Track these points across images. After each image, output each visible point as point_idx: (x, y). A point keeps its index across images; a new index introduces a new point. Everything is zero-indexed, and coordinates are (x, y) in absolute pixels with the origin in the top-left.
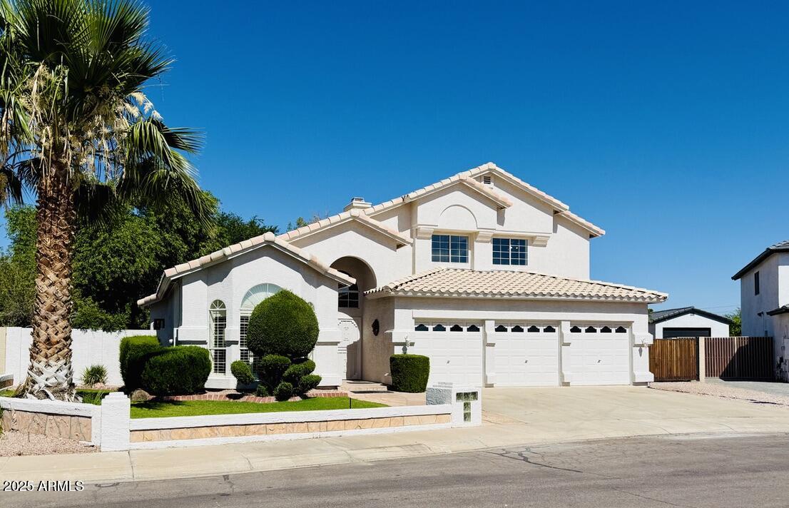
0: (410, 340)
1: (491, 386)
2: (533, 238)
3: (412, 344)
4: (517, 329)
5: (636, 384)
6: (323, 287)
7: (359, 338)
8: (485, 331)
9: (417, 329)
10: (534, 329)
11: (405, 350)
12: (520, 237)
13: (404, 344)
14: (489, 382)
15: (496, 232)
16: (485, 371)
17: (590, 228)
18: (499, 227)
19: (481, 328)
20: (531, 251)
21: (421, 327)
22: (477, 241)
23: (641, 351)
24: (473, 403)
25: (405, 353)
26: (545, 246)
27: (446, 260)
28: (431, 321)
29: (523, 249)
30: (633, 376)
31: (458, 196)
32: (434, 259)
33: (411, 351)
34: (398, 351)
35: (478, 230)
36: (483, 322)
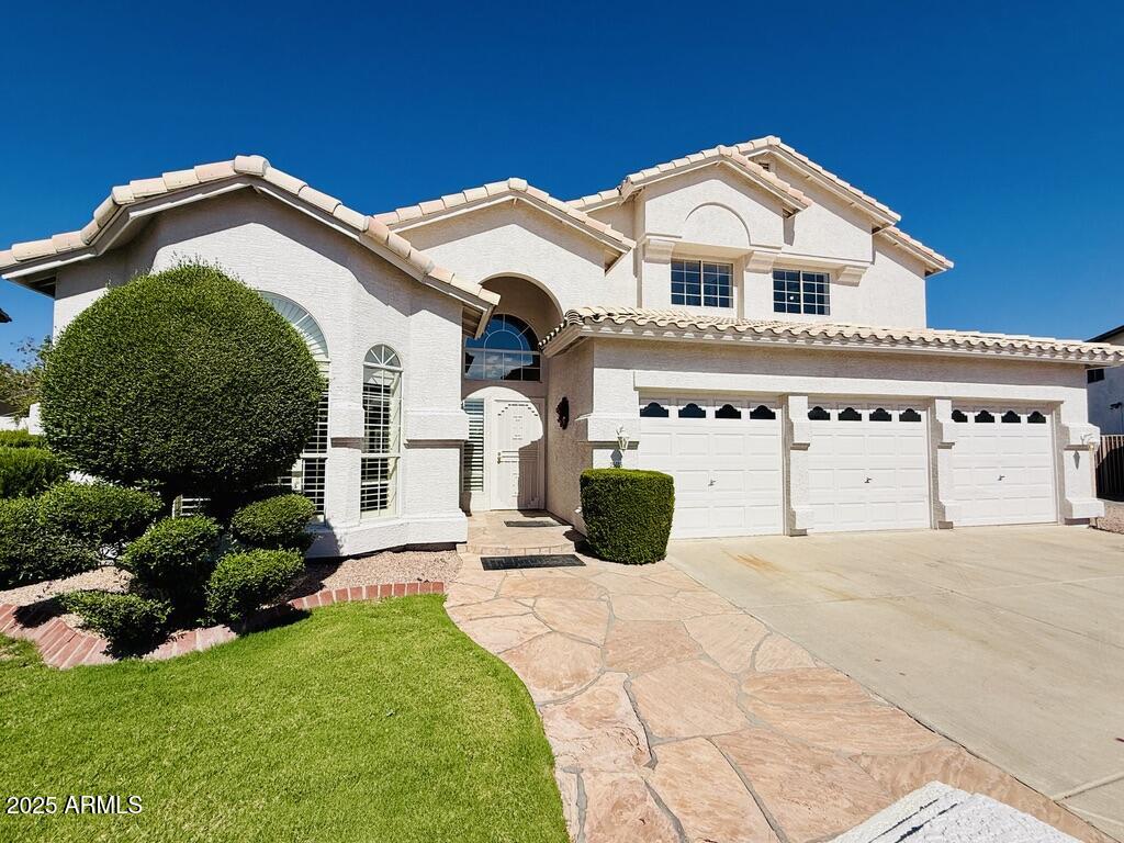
0: (629, 436)
1: (803, 533)
2: (839, 271)
3: (634, 445)
4: (850, 415)
5: (1071, 522)
6: (424, 315)
7: (540, 434)
8: (787, 417)
9: (644, 413)
10: (881, 416)
11: (617, 458)
13: (615, 446)
14: (799, 526)
16: (789, 502)
18: (786, 248)
19: (778, 413)
20: (835, 292)
21: (654, 410)
22: (749, 271)
23: (1078, 460)
25: (617, 465)
26: (857, 285)
27: (695, 302)
28: (674, 395)
29: (821, 289)
31: (716, 189)
32: (676, 301)
33: (631, 462)
34: (602, 461)
35: (753, 248)
36: (783, 399)
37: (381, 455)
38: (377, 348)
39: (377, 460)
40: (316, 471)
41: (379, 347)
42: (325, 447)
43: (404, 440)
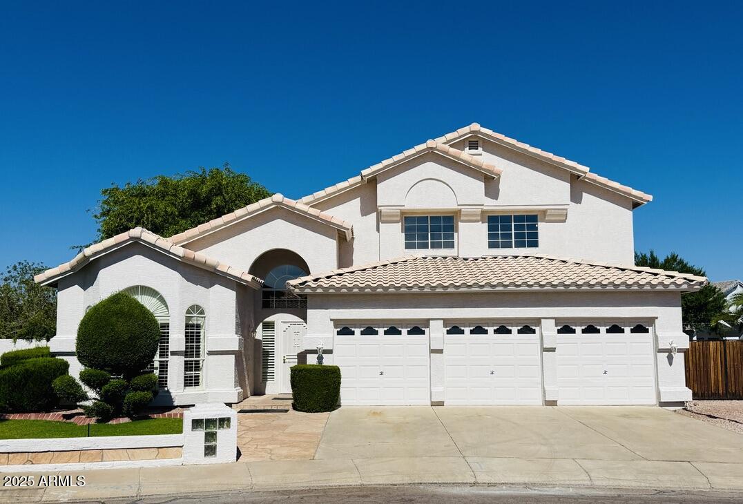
0: (327, 347)
2: (544, 212)
3: (330, 352)
5: (663, 404)
6: (217, 287)
9: (339, 333)
11: (320, 359)
12: (526, 211)
13: (319, 352)
15: (485, 208)
17: (630, 194)
18: (490, 202)
20: (544, 229)
21: (345, 331)
22: (461, 222)
23: (670, 359)
24: (221, 433)
25: (320, 363)
26: (564, 221)
27: (425, 246)
28: (358, 323)
30: (659, 394)
31: (430, 168)
32: (408, 246)
33: (328, 361)
34: (312, 360)
35: (460, 207)
37: (195, 359)
38: (192, 307)
39: (192, 361)
40: (164, 366)
41: (194, 306)
42: (168, 355)
43: (206, 351)
